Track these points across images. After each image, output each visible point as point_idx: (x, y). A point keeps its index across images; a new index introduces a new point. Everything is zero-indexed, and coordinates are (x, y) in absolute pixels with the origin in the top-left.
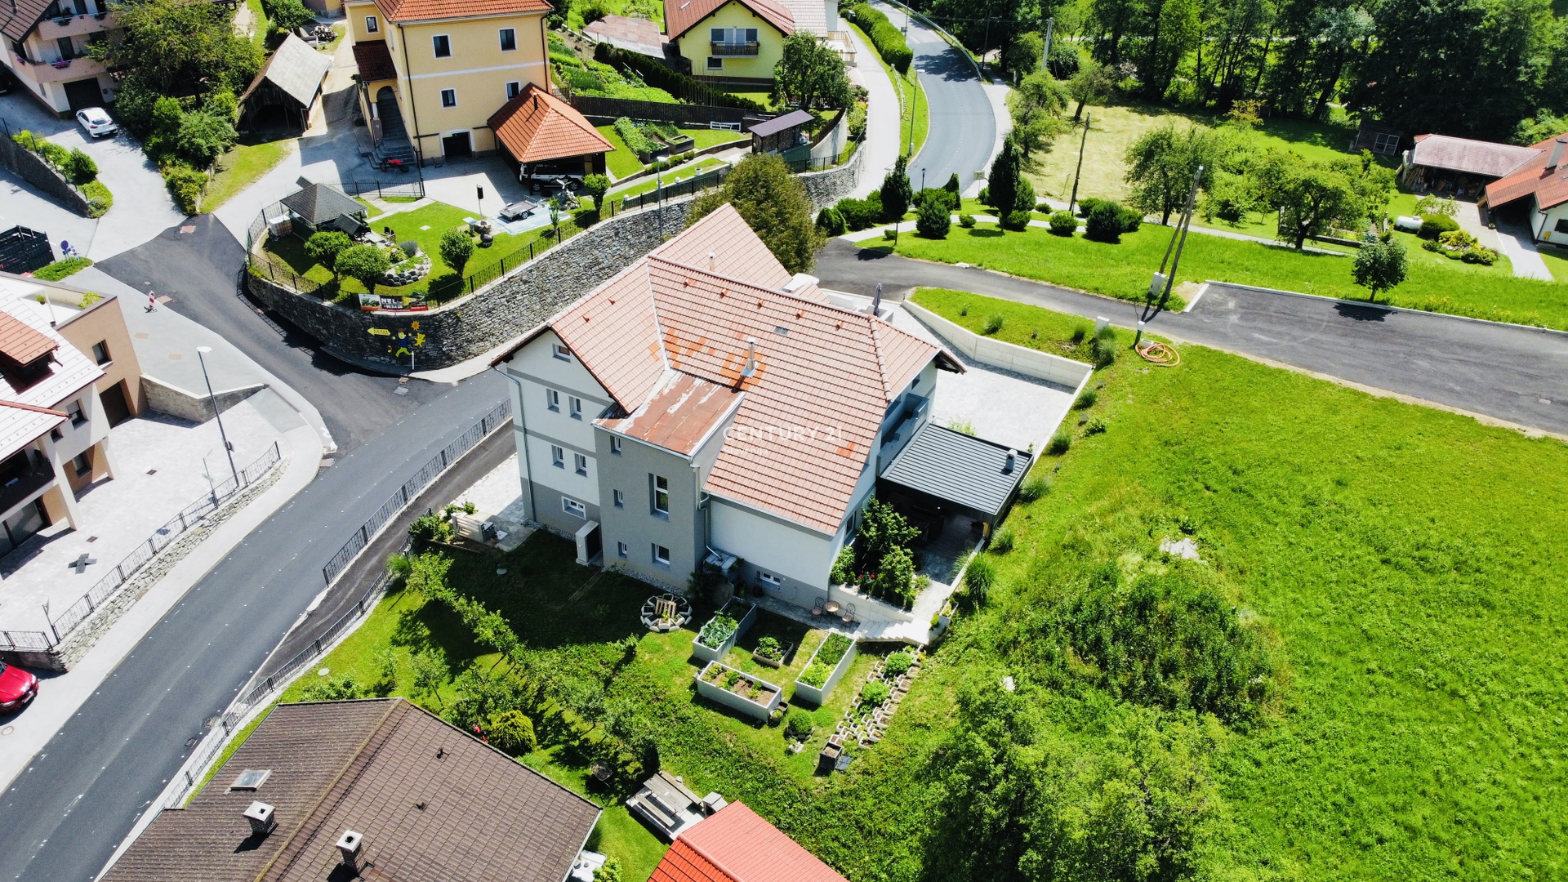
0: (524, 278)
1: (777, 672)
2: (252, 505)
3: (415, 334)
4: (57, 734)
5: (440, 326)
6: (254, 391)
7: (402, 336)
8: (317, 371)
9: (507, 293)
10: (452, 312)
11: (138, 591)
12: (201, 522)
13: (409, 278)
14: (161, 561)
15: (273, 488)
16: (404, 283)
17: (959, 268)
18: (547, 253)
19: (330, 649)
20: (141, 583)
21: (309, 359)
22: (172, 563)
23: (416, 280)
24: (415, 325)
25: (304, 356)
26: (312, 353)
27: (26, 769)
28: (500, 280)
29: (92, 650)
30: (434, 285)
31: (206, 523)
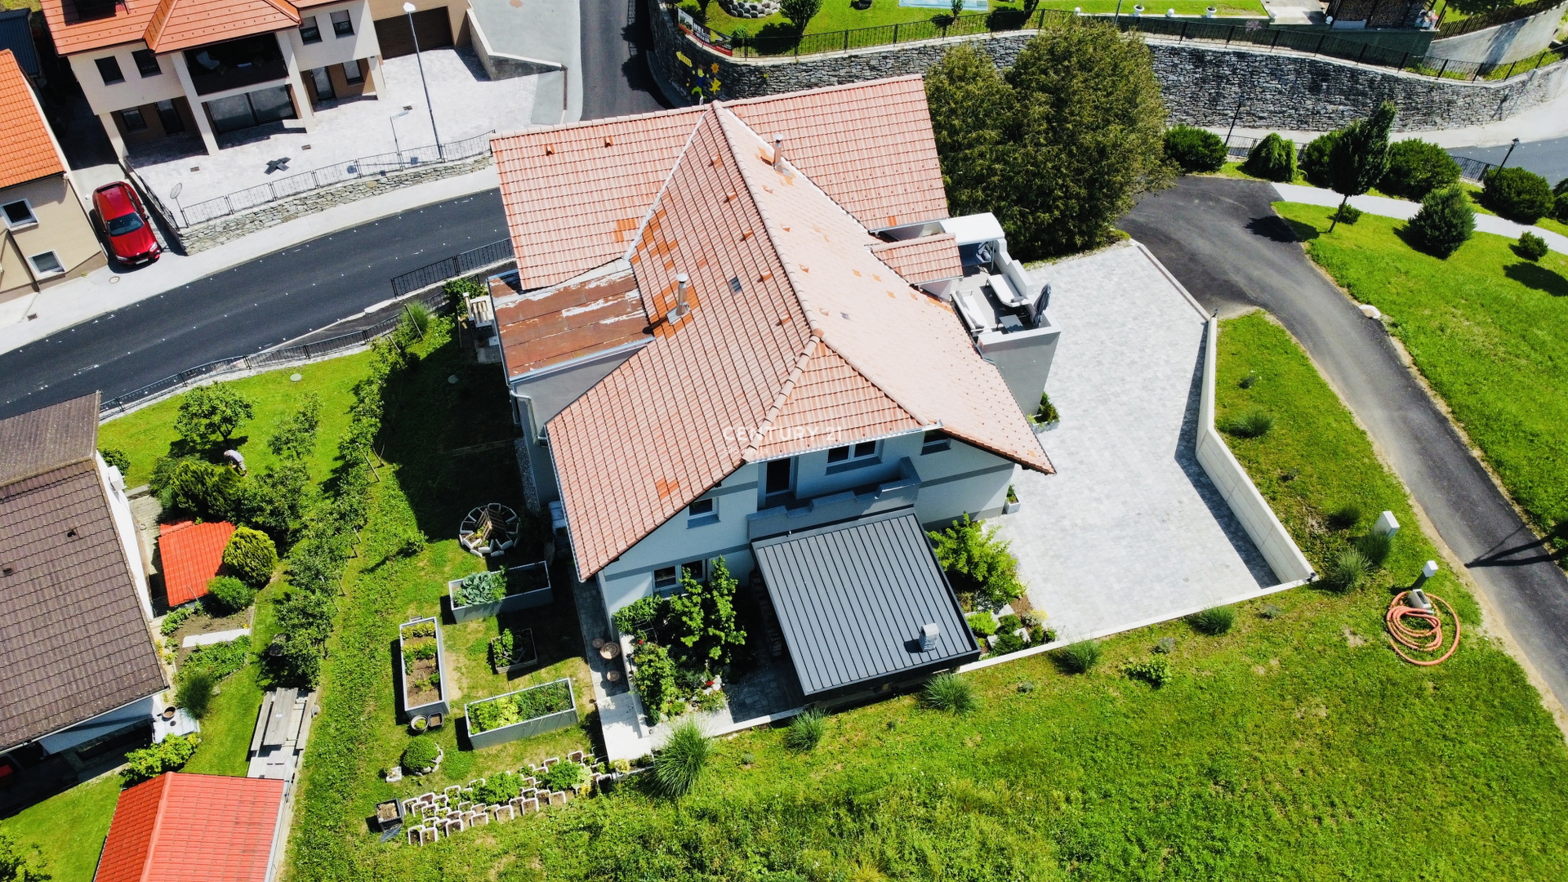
0: (873, 63)
1: (491, 677)
2: (441, 182)
3: (712, 77)
4: (135, 304)
5: (739, 80)
6: (550, 69)
7: (701, 73)
8: (620, 72)
9: (842, 72)
10: (758, 69)
11: (286, 214)
12: (380, 177)
13: (748, 11)
14: (319, 196)
15: (471, 175)
16: (740, 15)
17: (1361, 315)
18: (919, 44)
19: (319, 359)
20: (293, 209)
21: (626, 57)
22: (334, 203)
23: (755, 16)
24: (715, 67)
25: (625, 51)
26: (634, 52)
27: (93, 320)
28: (840, 54)
29: (220, 247)
30: (769, 30)
31: (384, 180)
